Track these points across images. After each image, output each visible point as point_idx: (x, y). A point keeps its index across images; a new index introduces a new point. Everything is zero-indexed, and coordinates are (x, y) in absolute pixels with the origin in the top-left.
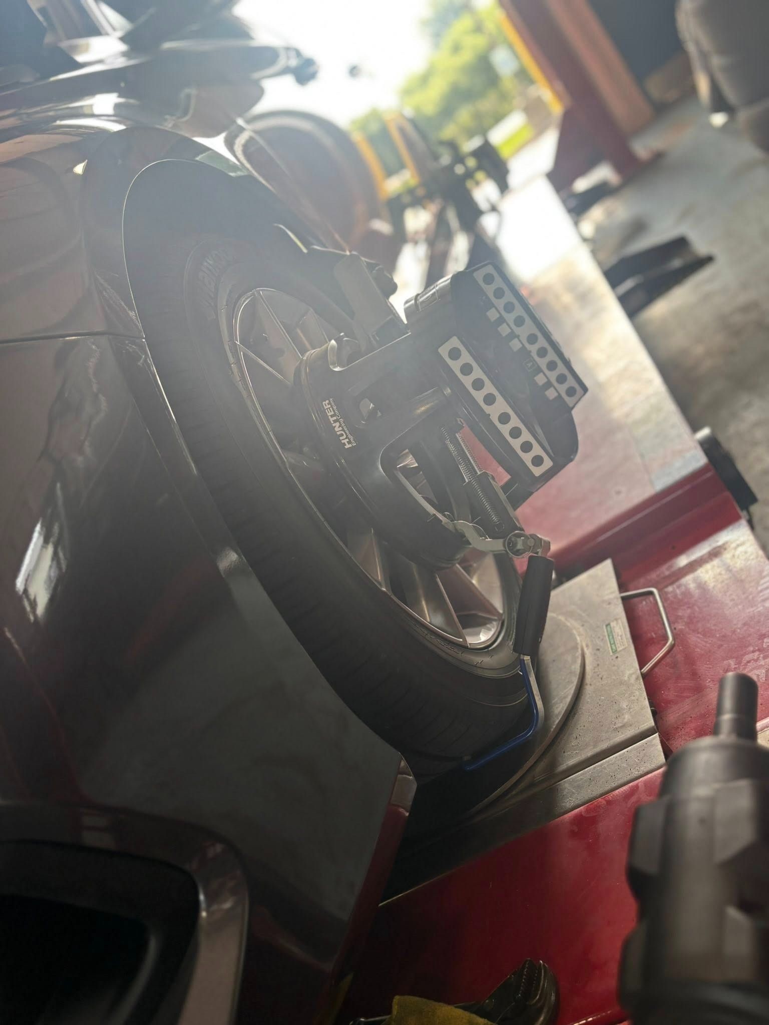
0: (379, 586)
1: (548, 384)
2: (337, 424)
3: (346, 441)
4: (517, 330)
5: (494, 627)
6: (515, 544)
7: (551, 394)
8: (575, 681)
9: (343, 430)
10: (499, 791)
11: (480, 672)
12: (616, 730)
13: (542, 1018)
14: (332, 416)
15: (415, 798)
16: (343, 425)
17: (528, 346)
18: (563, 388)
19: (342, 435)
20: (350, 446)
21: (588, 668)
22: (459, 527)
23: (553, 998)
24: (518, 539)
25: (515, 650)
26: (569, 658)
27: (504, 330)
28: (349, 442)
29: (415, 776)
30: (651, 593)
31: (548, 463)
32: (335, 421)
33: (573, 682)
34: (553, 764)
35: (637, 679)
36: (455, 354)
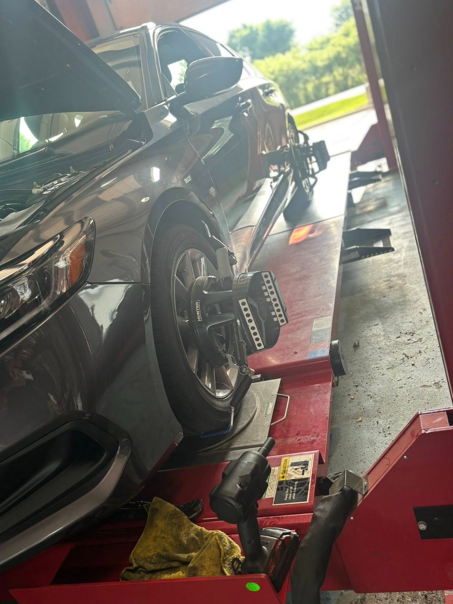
0: (193, 371)
1: (275, 316)
2: (198, 312)
3: (199, 318)
4: (270, 295)
5: (228, 391)
6: (243, 370)
7: (275, 319)
8: (249, 419)
9: (199, 314)
10: (209, 448)
11: (216, 407)
12: (254, 441)
13: (196, 514)
14: (197, 308)
15: (182, 441)
16: (200, 313)
17: (273, 302)
18: (280, 319)
19: (198, 316)
20: (200, 320)
21: (255, 416)
22: (227, 356)
23: (201, 510)
24: (244, 368)
25: (230, 404)
26: (250, 411)
27: (266, 294)
28: (200, 319)
29: (183, 433)
30: (287, 397)
31: (262, 347)
32: (198, 310)
33: (248, 420)
34: (230, 445)
35: (268, 426)
36: (244, 304)
